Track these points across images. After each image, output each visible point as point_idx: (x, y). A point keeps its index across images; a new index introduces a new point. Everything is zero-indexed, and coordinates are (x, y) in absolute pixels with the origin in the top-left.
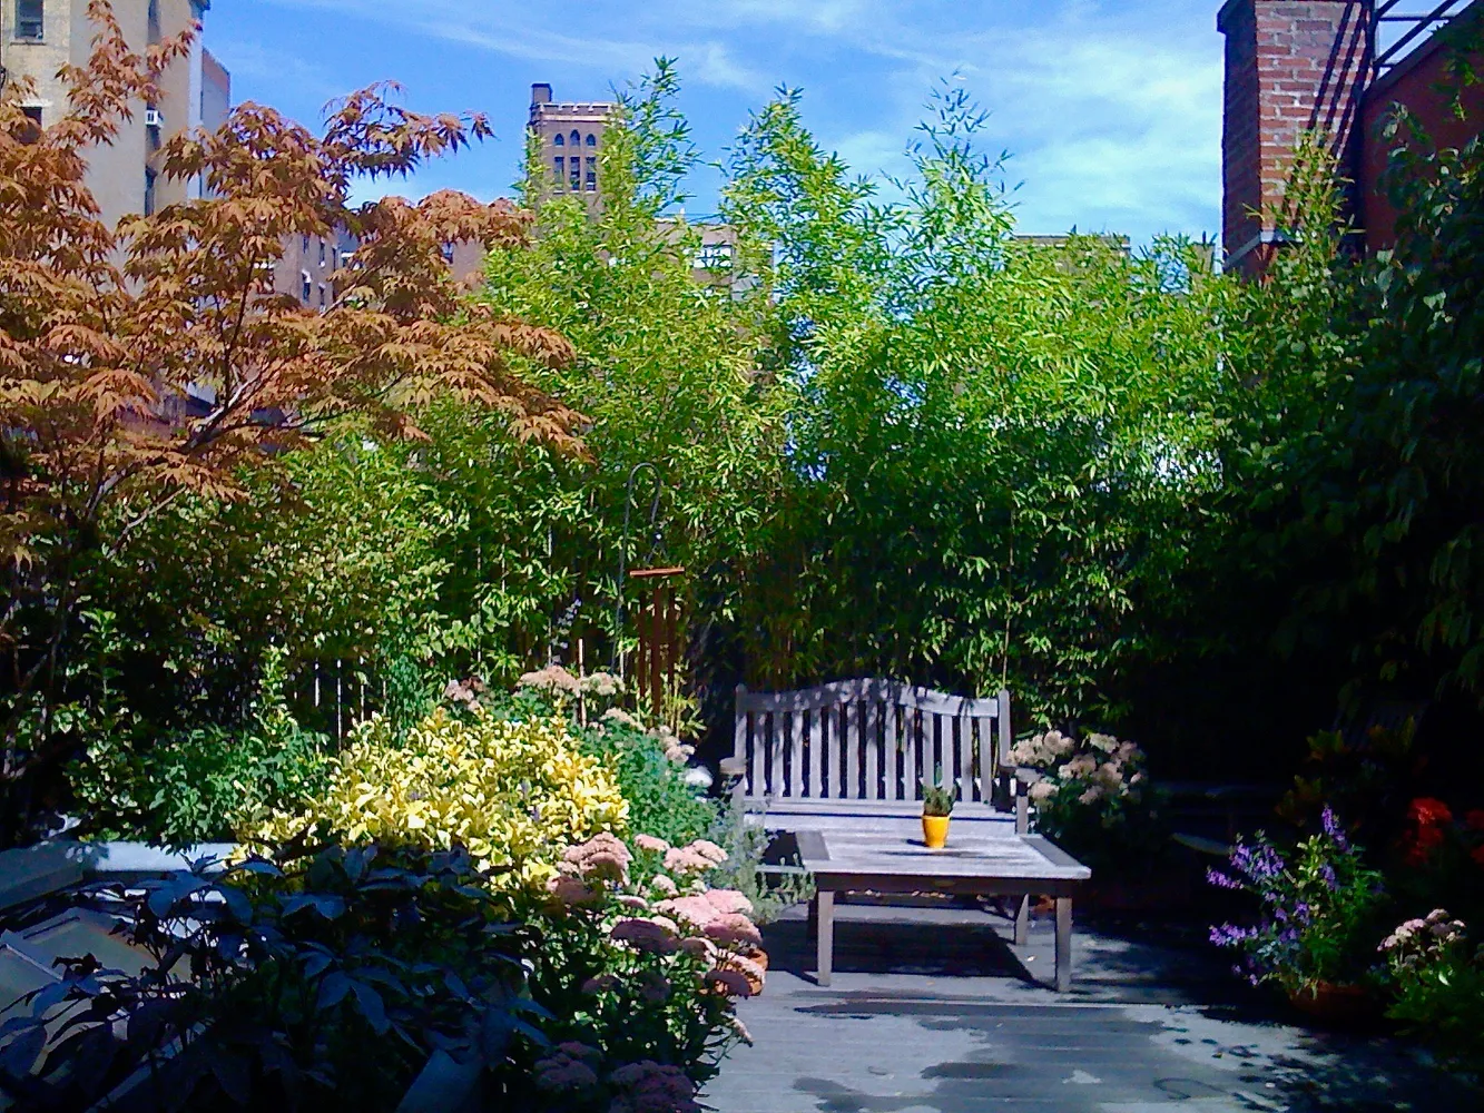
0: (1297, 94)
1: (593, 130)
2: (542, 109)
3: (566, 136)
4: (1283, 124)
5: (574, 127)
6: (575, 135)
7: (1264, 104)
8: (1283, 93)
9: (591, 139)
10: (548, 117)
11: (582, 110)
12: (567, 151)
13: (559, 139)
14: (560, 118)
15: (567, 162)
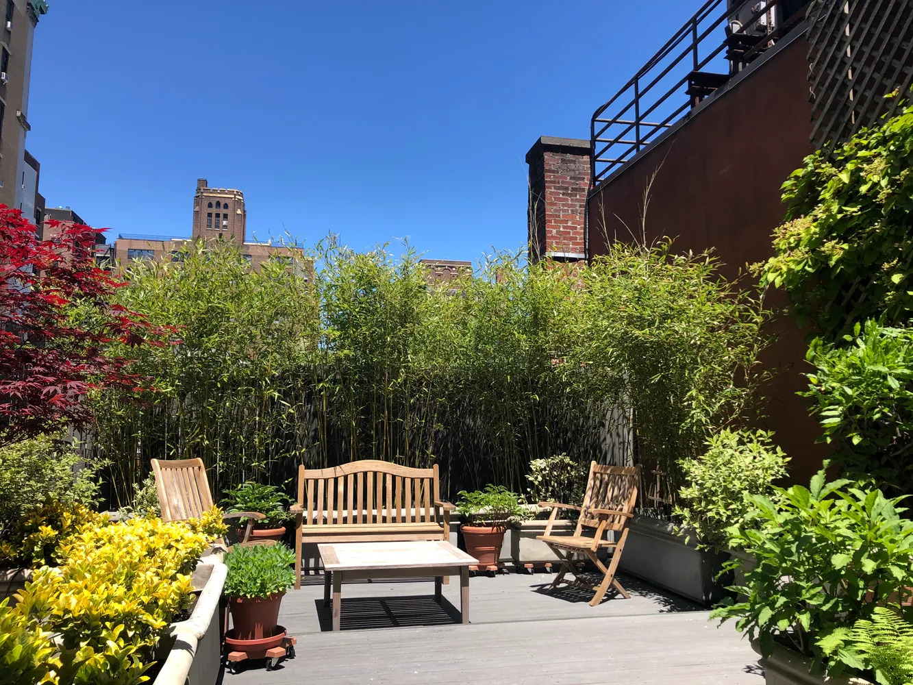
0: (561, 192)
1: (227, 201)
2: (202, 191)
3: (214, 203)
4: (555, 204)
5: (218, 199)
6: (218, 204)
7: (547, 195)
8: (556, 191)
9: (226, 206)
10: (205, 194)
11: (223, 192)
12: (214, 210)
13: (210, 205)
14: (211, 195)
15: (214, 215)
